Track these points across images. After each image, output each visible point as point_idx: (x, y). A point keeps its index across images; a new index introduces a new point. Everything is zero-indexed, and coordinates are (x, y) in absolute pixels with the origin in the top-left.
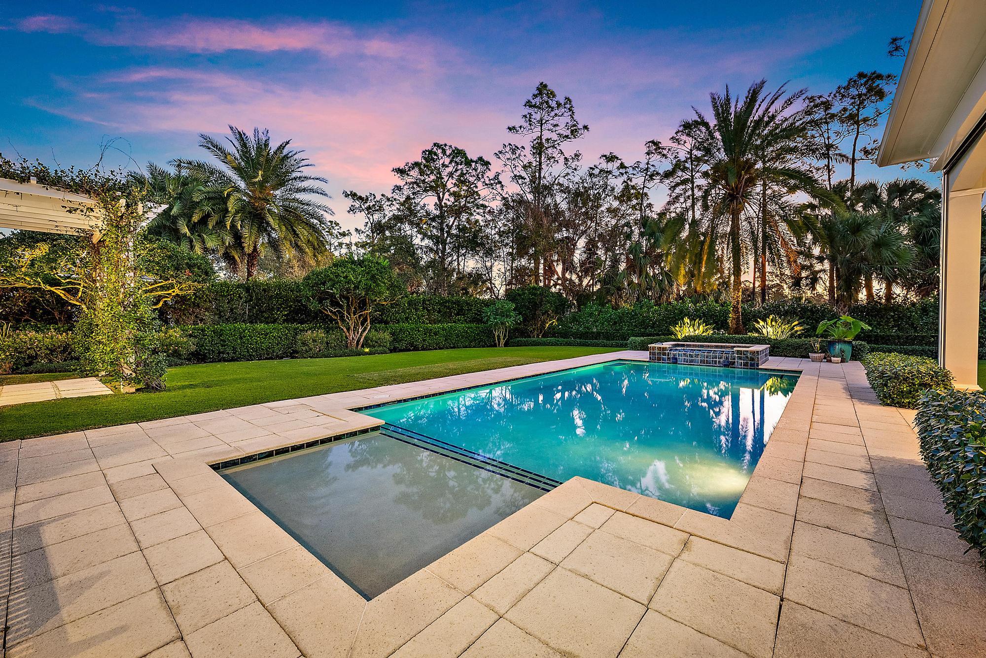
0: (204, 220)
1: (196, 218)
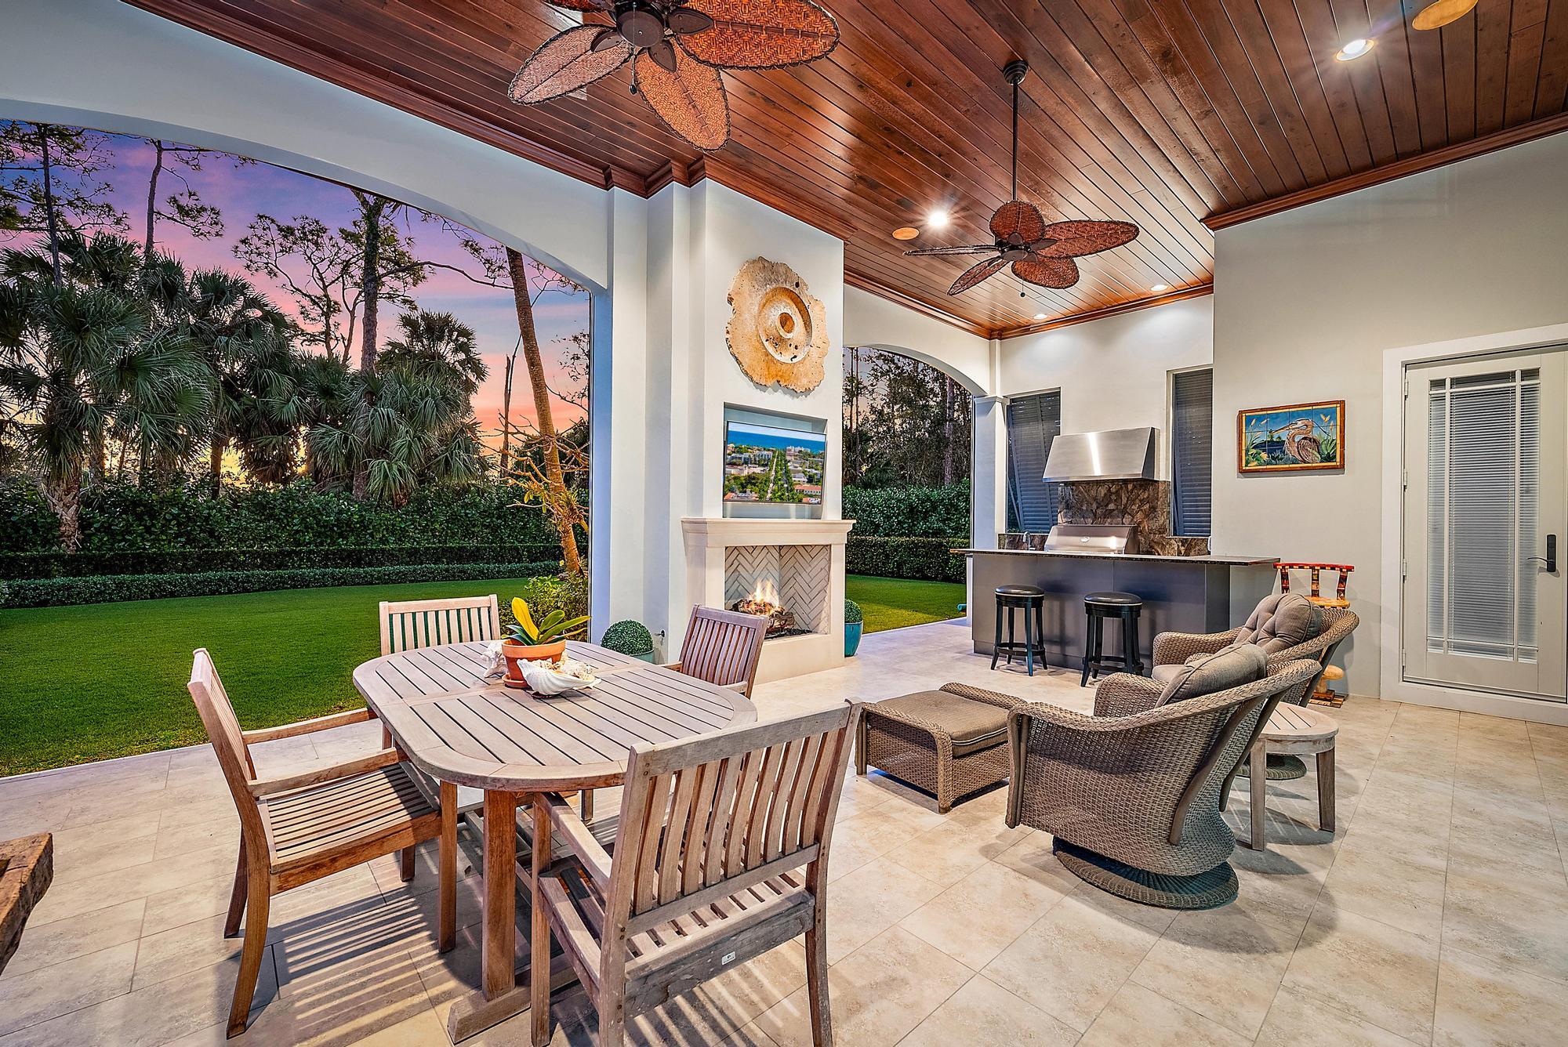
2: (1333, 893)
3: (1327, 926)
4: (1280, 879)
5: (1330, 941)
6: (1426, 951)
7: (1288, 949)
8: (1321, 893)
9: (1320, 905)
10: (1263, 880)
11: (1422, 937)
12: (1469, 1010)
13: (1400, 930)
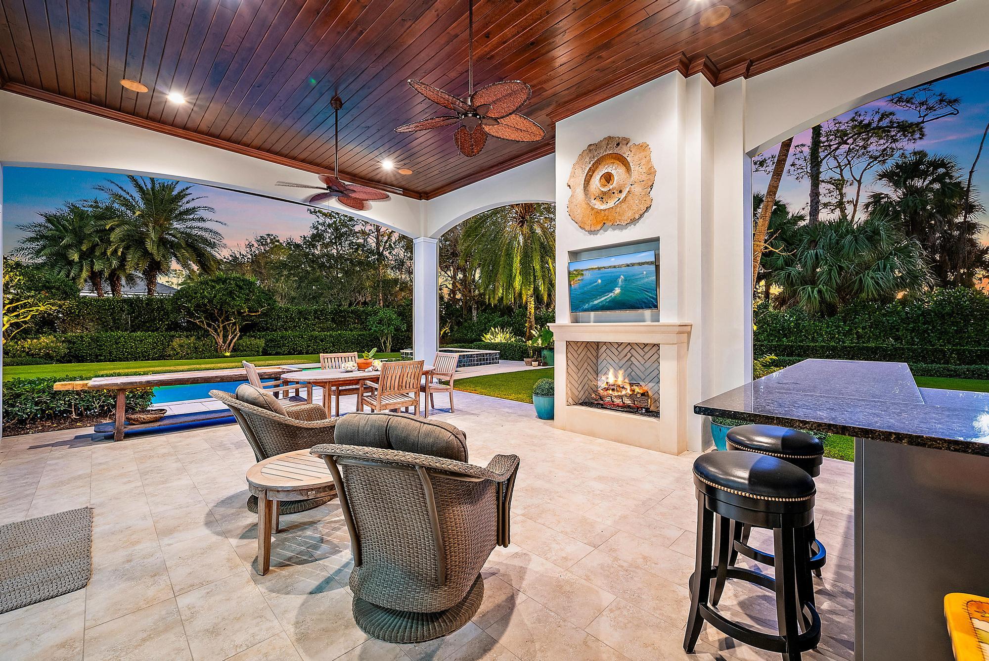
0: (92, 249)
1: (84, 248)
2: (220, 538)
3: (208, 524)
4: (246, 527)
5: (202, 518)
6: (166, 541)
7: (212, 509)
8: (225, 534)
9: (219, 529)
10: (250, 523)
11: (169, 545)
12: (142, 530)
13: (180, 541)
